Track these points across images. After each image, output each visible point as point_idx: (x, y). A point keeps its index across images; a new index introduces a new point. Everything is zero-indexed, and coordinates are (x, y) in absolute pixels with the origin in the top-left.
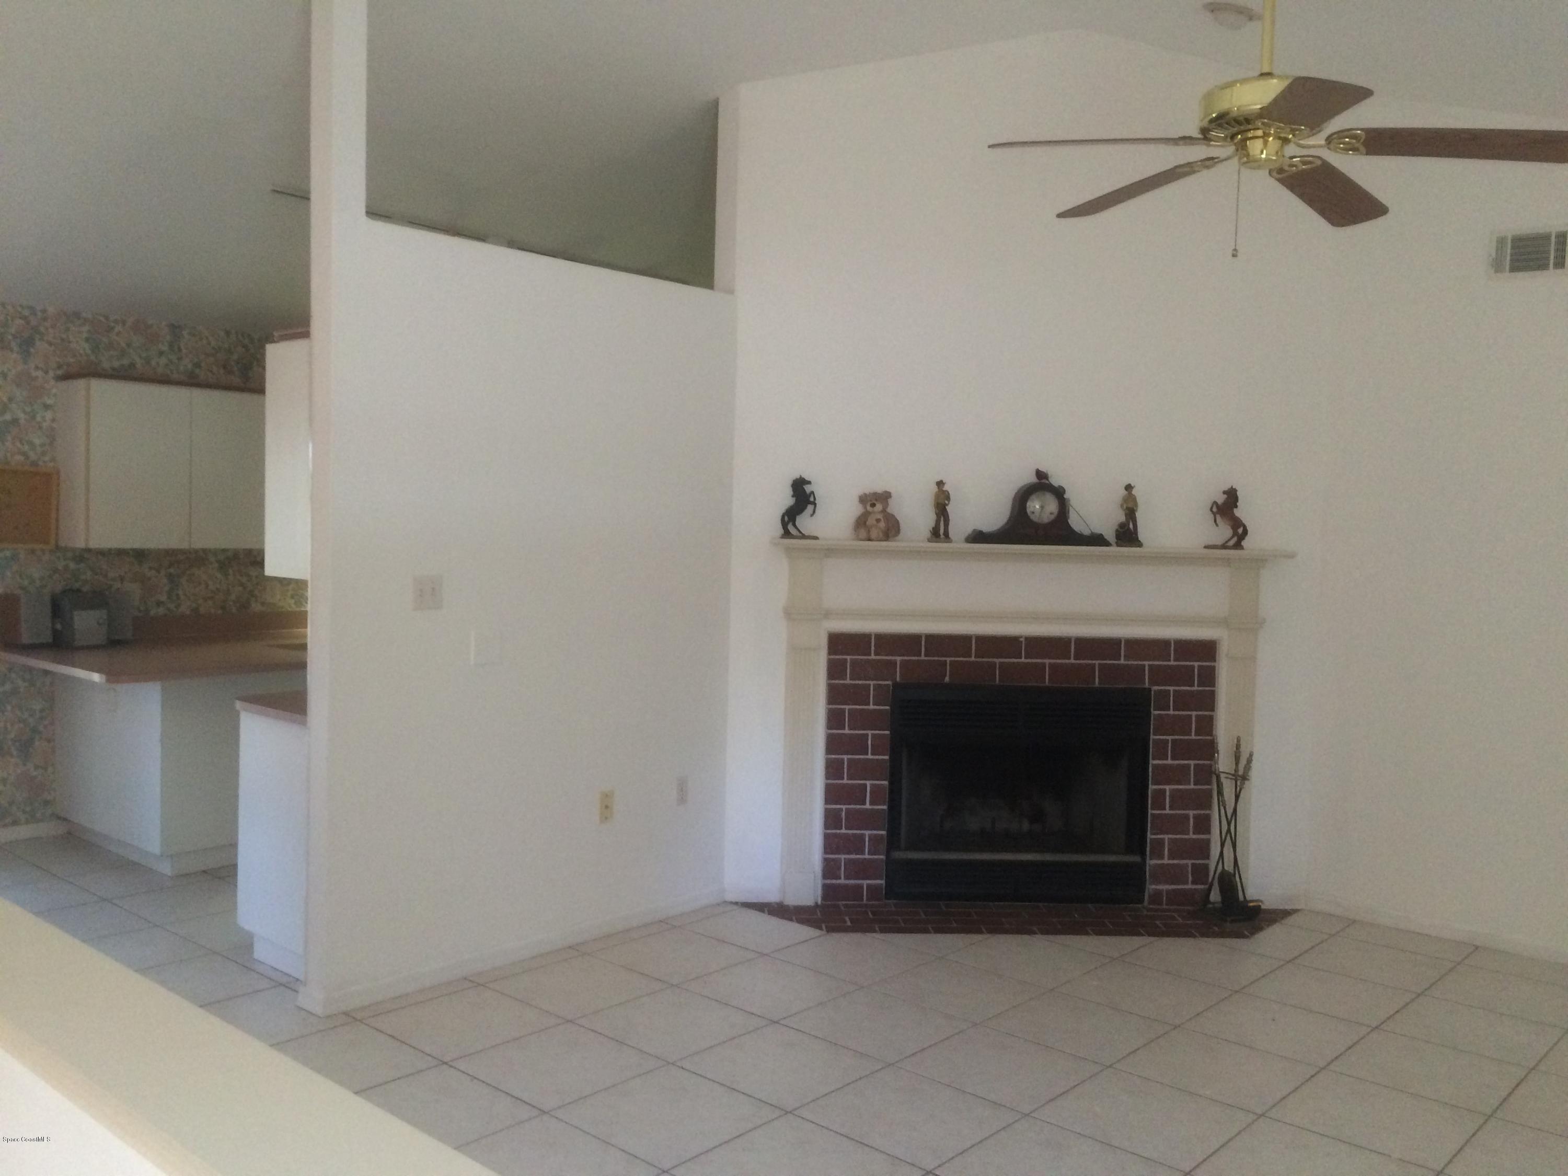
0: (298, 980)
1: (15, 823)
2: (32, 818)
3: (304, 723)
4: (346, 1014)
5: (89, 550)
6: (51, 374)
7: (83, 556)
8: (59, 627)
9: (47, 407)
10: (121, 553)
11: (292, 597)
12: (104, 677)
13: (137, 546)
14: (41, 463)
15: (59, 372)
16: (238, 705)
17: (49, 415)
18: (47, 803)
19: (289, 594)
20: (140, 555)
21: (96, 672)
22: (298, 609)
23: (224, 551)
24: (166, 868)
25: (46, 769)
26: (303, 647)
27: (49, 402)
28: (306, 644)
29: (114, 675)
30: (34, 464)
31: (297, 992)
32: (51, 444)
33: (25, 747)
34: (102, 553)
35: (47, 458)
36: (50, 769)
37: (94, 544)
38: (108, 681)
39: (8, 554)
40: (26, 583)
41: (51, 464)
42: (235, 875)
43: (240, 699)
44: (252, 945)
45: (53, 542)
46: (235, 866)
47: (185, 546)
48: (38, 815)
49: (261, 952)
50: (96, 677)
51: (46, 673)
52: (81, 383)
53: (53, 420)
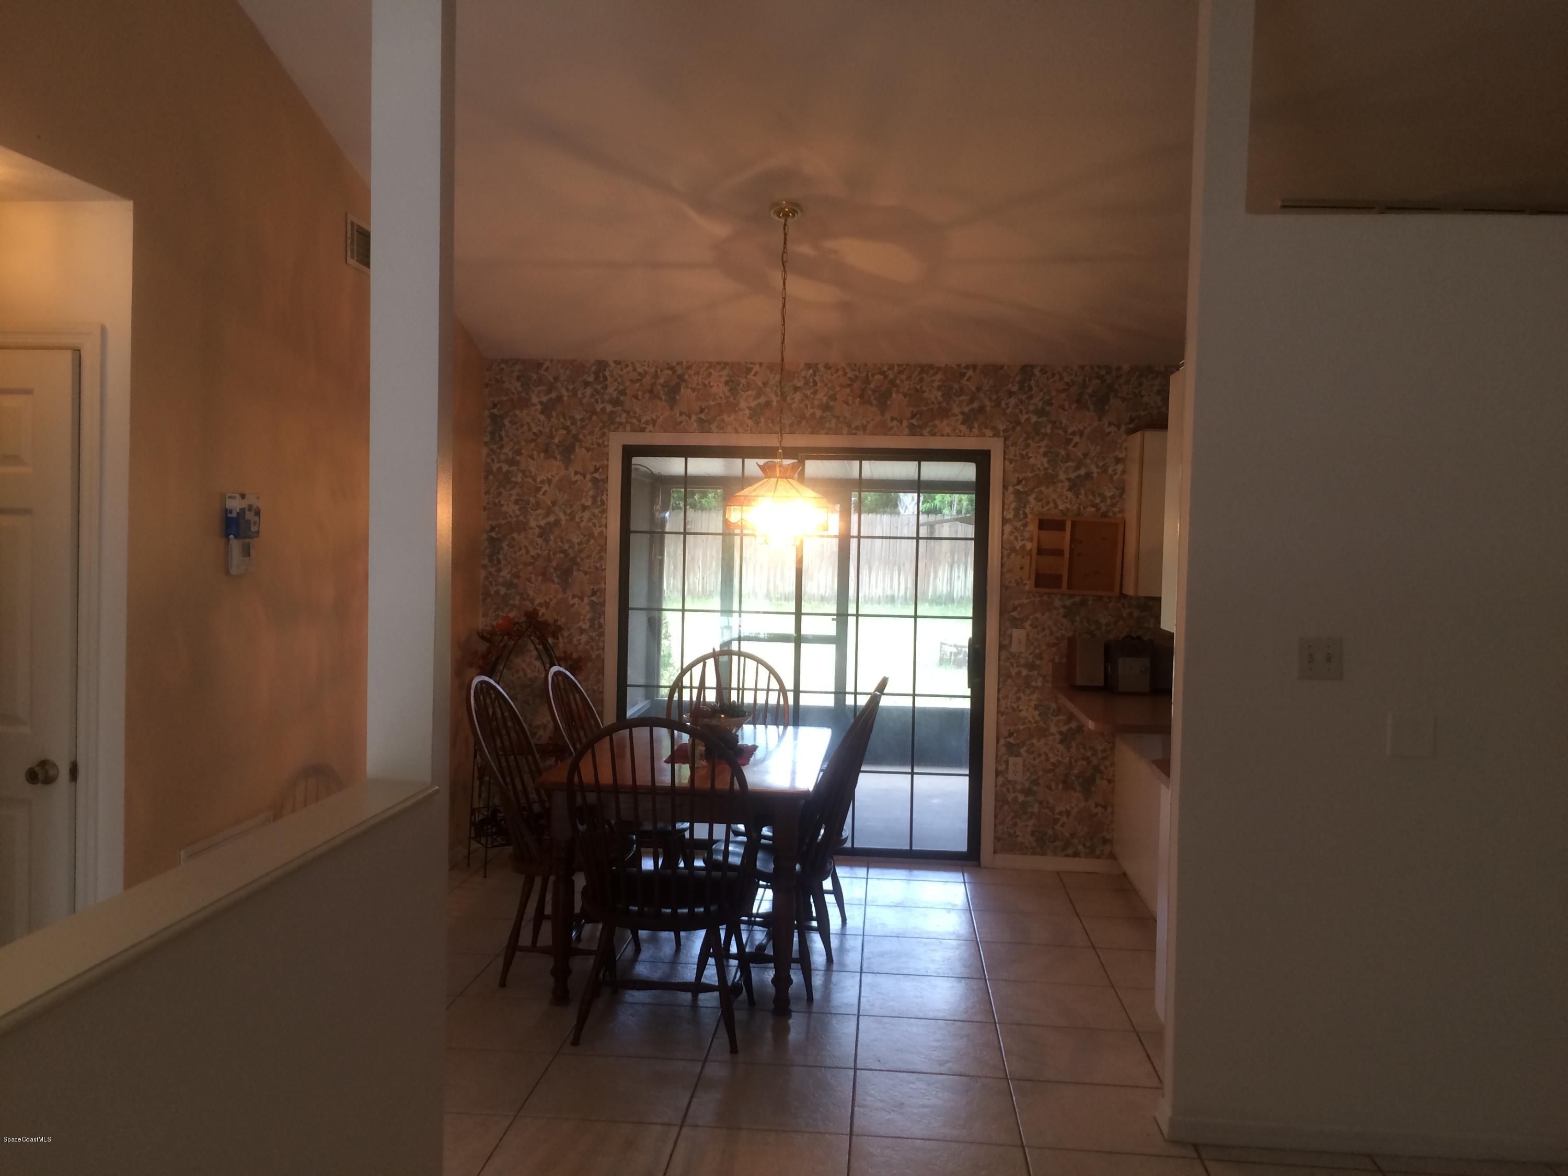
1: (1076, 855)
2: (1091, 853)
6: (1123, 428)
9: (1118, 461)
14: (1110, 514)
15: (1127, 427)
17: (1120, 467)
18: (1105, 841)
25: (1105, 808)
27: (1123, 455)
30: (1104, 515)
32: (1121, 495)
33: (1088, 784)
35: (1116, 509)
36: (1109, 809)
39: (1077, 599)
40: (1093, 627)
41: (1119, 516)
45: (1117, 588)
48: (1098, 852)
52: (1140, 435)
53: (1124, 472)
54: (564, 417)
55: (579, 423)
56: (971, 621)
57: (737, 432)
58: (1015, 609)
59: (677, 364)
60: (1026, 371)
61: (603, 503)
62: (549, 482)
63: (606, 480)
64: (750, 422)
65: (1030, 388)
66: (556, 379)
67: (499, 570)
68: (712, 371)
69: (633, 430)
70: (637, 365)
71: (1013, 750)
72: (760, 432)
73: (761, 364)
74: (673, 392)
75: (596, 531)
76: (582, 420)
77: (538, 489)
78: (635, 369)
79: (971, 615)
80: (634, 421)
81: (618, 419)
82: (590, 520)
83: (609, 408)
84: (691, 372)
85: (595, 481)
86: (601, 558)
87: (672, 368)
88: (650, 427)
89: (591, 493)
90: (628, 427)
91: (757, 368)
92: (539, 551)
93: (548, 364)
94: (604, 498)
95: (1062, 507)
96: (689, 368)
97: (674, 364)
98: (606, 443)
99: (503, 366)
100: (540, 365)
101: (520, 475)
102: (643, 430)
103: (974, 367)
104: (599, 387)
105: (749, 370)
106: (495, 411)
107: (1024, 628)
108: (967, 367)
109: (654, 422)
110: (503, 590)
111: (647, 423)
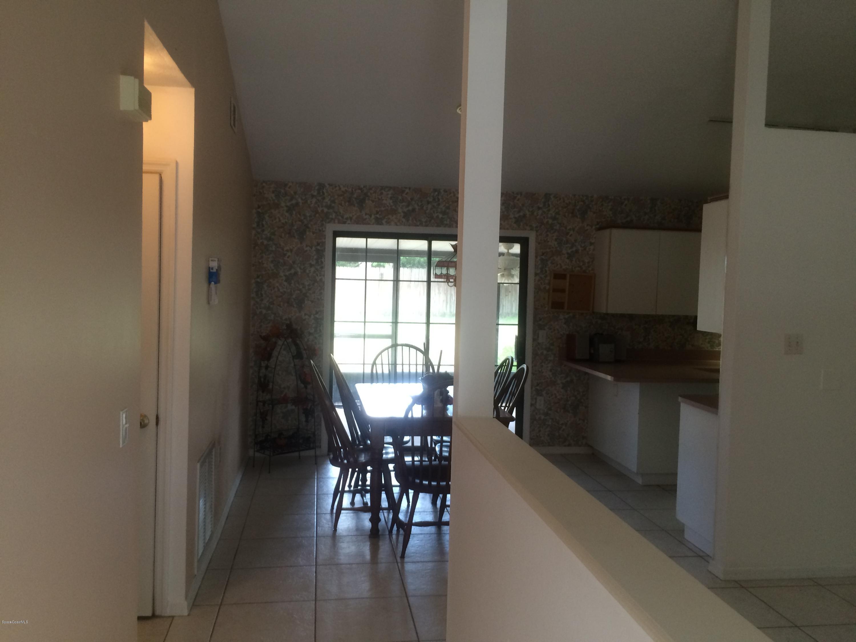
0: (709, 556)
1: (569, 445)
2: (577, 444)
3: (716, 413)
4: (735, 581)
5: (607, 314)
6: (594, 227)
7: (605, 316)
8: (592, 351)
9: (591, 244)
10: (622, 316)
11: (709, 342)
12: (613, 378)
13: (630, 312)
14: (588, 271)
15: (598, 226)
16: (680, 399)
17: (592, 247)
18: (584, 437)
19: (707, 340)
20: (631, 317)
21: (609, 375)
22: (711, 350)
23: (673, 316)
24: (639, 481)
25: (584, 420)
26: (718, 371)
27: (593, 241)
28: (719, 369)
29: (618, 378)
30: (585, 272)
31: (708, 562)
32: (593, 261)
33: (575, 409)
34: (613, 315)
35: (590, 269)
36: (586, 421)
37: (611, 311)
38: (615, 380)
39: (571, 315)
40: (579, 329)
41: (592, 271)
42: (675, 491)
43: (681, 396)
44: (683, 531)
45: (591, 309)
46: (676, 485)
47: (653, 313)
48: (580, 443)
49: (688, 535)
50: (609, 378)
51: (586, 373)
52: (608, 231)
53: (594, 250)
54: (300, 215)
55: (308, 218)
56: (517, 326)
57: (397, 225)
58: (540, 320)
59: (364, 187)
60: (547, 196)
61: (322, 262)
62: (291, 250)
63: (324, 250)
64: (404, 220)
65: (549, 206)
66: (295, 193)
67: (262, 300)
68: (383, 191)
69: (339, 222)
70: (341, 186)
71: (538, 393)
72: (409, 225)
73: (410, 188)
74: (361, 202)
75: (318, 279)
76: (310, 216)
77: (285, 255)
78: (340, 189)
79: (517, 323)
80: (340, 218)
81: (331, 217)
82: (314, 272)
83: (326, 210)
84: (372, 191)
85: (317, 251)
86: (321, 293)
87: (360, 189)
88: (349, 221)
89: (315, 257)
90: (336, 221)
91: (407, 191)
92: (285, 290)
93: (290, 184)
94: (323, 260)
95: (564, 267)
96: (370, 189)
97: (362, 186)
98: (324, 229)
99: (264, 184)
100: (286, 185)
101: (274, 247)
102: (344, 223)
103: (521, 194)
104: (320, 198)
105: (403, 192)
106: (260, 210)
107: (544, 330)
108: (517, 194)
109: (351, 219)
110: (264, 312)
111: (347, 219)
